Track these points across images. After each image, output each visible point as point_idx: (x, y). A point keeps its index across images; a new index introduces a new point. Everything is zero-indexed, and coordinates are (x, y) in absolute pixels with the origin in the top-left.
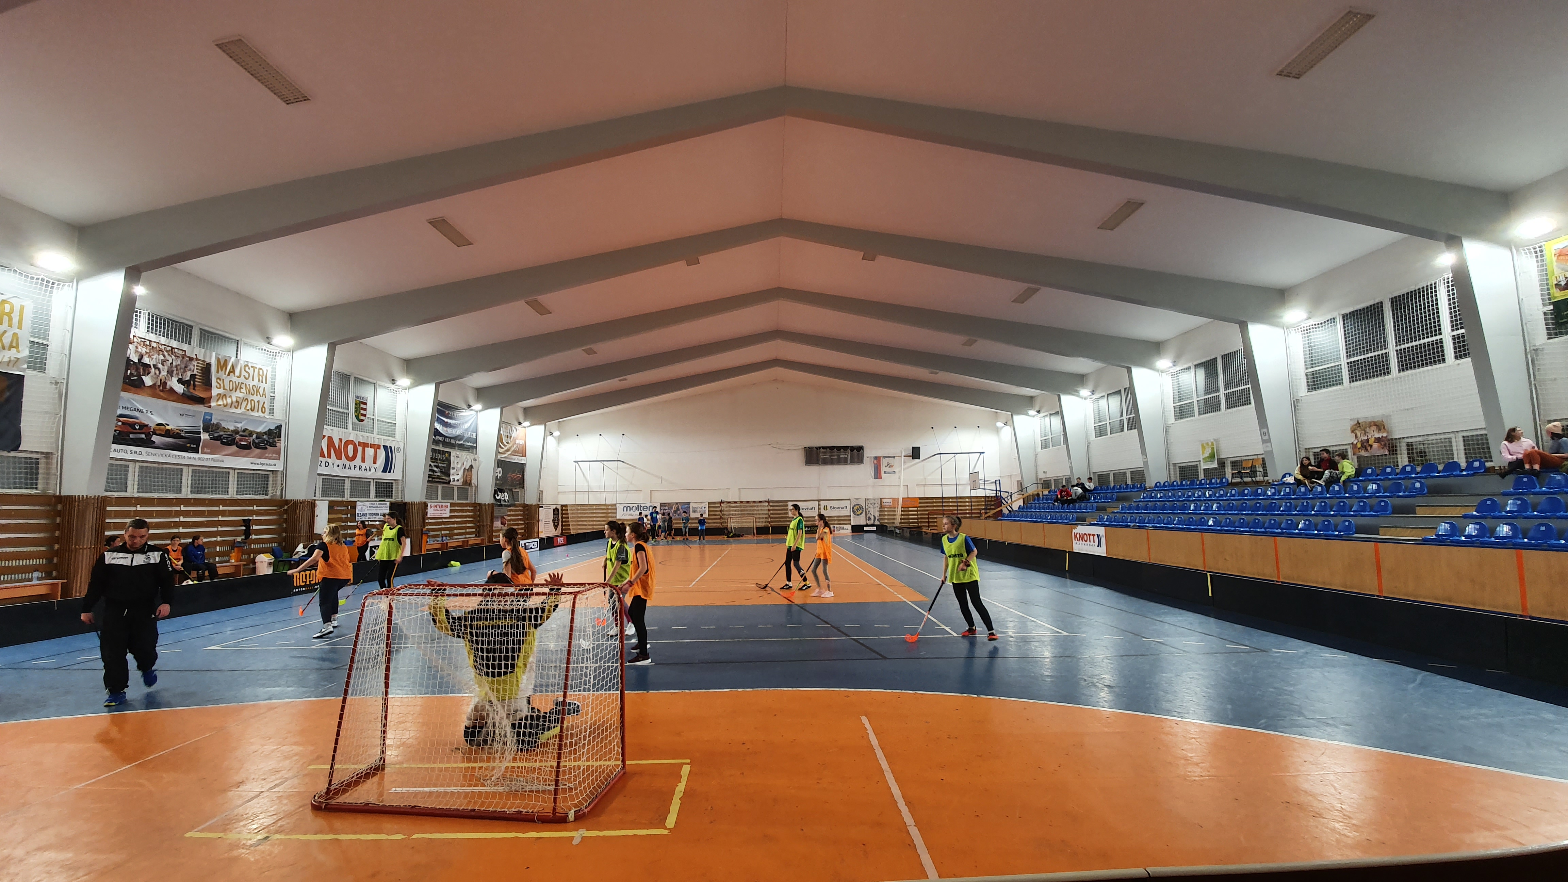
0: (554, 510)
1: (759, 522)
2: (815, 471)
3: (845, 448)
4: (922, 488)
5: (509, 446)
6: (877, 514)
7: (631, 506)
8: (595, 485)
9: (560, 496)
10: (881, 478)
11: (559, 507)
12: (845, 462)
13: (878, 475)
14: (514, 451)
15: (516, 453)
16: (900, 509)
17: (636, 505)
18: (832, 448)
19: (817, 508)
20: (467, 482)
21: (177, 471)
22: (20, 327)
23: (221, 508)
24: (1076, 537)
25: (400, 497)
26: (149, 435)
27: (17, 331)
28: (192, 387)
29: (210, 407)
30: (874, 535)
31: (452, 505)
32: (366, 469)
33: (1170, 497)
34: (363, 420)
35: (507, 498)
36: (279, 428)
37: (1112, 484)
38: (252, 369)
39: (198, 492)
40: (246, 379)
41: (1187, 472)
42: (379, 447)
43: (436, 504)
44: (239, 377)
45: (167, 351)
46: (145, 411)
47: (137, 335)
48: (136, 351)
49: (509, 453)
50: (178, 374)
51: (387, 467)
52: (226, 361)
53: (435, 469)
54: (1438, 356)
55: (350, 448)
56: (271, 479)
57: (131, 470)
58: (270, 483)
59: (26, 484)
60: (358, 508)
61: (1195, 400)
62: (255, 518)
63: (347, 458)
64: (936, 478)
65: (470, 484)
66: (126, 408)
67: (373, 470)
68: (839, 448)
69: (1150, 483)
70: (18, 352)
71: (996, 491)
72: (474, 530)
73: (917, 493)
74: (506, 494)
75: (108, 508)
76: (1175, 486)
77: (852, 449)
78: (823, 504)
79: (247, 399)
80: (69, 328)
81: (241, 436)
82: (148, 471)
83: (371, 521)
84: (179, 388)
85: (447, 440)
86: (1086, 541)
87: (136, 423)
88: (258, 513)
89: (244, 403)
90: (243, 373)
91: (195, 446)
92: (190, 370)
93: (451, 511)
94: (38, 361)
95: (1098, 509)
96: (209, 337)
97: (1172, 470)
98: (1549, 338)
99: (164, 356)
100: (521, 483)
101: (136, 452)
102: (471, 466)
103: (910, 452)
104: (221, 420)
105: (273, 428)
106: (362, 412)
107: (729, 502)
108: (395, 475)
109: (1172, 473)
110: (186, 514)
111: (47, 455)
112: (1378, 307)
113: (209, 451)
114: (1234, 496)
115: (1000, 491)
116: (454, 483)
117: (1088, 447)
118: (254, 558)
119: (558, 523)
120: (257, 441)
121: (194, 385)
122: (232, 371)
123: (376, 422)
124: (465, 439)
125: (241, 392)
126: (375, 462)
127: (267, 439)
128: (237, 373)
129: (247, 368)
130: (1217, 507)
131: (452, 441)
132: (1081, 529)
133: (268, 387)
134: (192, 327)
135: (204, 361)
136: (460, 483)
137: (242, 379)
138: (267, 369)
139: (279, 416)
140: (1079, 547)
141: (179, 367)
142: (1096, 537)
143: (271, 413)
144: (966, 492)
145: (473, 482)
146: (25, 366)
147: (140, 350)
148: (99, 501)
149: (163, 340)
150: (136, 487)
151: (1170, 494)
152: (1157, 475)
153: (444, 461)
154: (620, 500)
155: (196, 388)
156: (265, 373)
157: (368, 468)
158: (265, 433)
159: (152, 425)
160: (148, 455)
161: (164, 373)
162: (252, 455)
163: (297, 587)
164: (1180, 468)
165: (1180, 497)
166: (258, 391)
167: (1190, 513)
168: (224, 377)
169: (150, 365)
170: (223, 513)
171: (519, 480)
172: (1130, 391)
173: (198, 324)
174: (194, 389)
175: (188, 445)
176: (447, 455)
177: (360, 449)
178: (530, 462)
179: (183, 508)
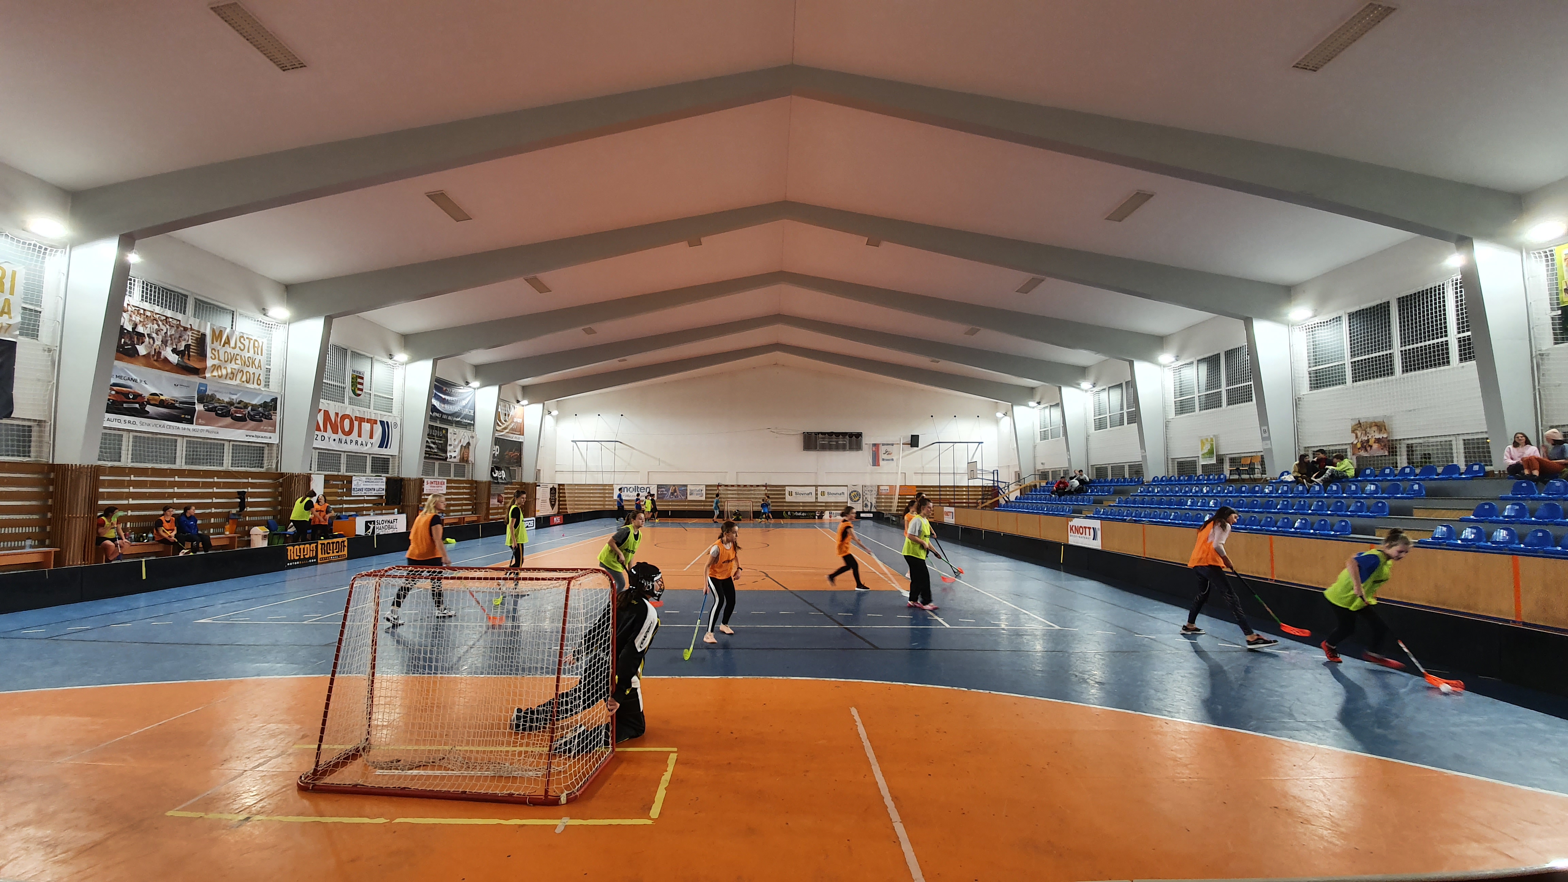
0: (551, 489)
1: (756, 506)
2: (812, 455)
3: (844, 434)
4: (919, 476)
5: (506, 424)
6: (874, 501)
7: (628, 486)
8: (592, 465)
9: (558, 475)
10: (879, 465)
11: (556, 487)
12: (844, 448)
13: (876, 462)
14: (512, 429)
15: (513, 431)
16: (897, 496)
17: (633, 486)
18: (831, 434)
19: (814, 494)
20: (464, 459)
21: (171, 442)
22: (12, 293)
23: (216, 480)
24: (1071, 529)
25: (396, 472)
26: (143, 405)
27: (9, 296)
28: (186, 357)
29: (205, 378)
30: (871, 523)
31: (449, 481)
32: (362, 444)
33: (1167, 492)
34: (359, 395)
35: (504, 476)
36: (275, 400)
37: (1110, 478)
38: (247, 341)
39: (192, 464)
40: (242, 350)
41: (1186, 467)
42: (375, 422)
43: (433, 480)
44: (234, 348)
45: (161, 321)
46: (139, 381)
47: (131, 304)
48: (130, 320)
49: (507, 431)
50: (172, 344)
51: (384, 442)
52: (221, 331)
53: (432, 445)
54: (1443, 359)
55: (347, 422)
56: (266, 452)
57: (124, 439)
58: (266, 455)
59: (19, 451)
60: (354, 483)
61: (1196, 395)
62: (250, 490)
63: (344, 432)
64: (933, 466)
65: (467, 461)
66: (120, 377)
67: (369, 445)
68: (838, 434)
69: (1148, 477)
70: (11, 318)
71: (994, 481)
72: (471, 507)
73: (916, 481)
74: (503, 472)
75: (101, 478)
76: (1172, 481)
77: (851, 435)
78: (820, 489)
79: (242, 371)
80: (62, 294)
81: (236, 407)
82: (141, 441)
83: (367, 496)
84: (174, 358)
85: (445, 417)
86: (1082, 534)
87: (130, 392)
88: (253, 485)
89: (240, 375)
90: (239, 344)
91: (189, 417)
92: (185, 340)
93: (448, 488)
94: (31, 328)
95: (1095, 502)
96: (204, 307)
97: (1170, 465)
98: (1556, 344)
99: (159, 325)
100: (519, 461)
101: (129, 422)
102: (469, 444)
103: (909, 440)
104: (216, 391)
105: (268, 400)
106: (359, 386)
107: (726, 486)
108: (392, 450)
109: (1170, 468)
110: (180, 485)
111: (40, 423)
112: (1385, 307)
113: (204, 422)
114: (1231, 492)
115: (998, 481)
116: (450, 460)
117: (1087, 439)
118: (249, 531)
119: (555, 502)
120: (252, 413)
121: (189, 356)
122: (228, 342)
123: (372, 396)
124: (462, 416)
125: (236, 364)
126: (371, 437)
127: (262, 411)
128: (232, 344)
129: (242, 339)
130: (1214, 503)
131: (450, 418)
132: (1077, 522)
133: (263, 359)
134: (186, 296)
135: (199, 332)
136: (457, 460)
137: (237, 351)
138: (263, 341)
139: (274, 388)
140: (1075, 540)
141: (173, 337)
142: (1092, 530)
143: (267, 385)
144: (964, 481)
145: (470, 459)
146: (18, 333)
147: (133, 319)
148: (93, 469)
149: (157, 309)
150: (130, 456)
151: (1167, 489)
152: (1155, 470)
153: (441, 437)
154: (618, 481)
155: (191, 359)
156: (261, 345)
157: (364, 443)
158: (260, 405)
159: (146, 395)
160: (142, 425)
161: (158, 343)
162: (247, 428)
163: (291, 561)
164: (1179, 463)
165: (1177, 492)
166: (253, 363)
167: (1186, 509)
168: (219, 347)
169: (144, 334)
170: (217, 485)
171: (517, 459)
172: (1131, 384)
173: (192, 293)
174: (189, 360)
175: (183, 416)
176: (444, 431)
177: (356, 423)
178: (528, 440)
179: (177, 479)
